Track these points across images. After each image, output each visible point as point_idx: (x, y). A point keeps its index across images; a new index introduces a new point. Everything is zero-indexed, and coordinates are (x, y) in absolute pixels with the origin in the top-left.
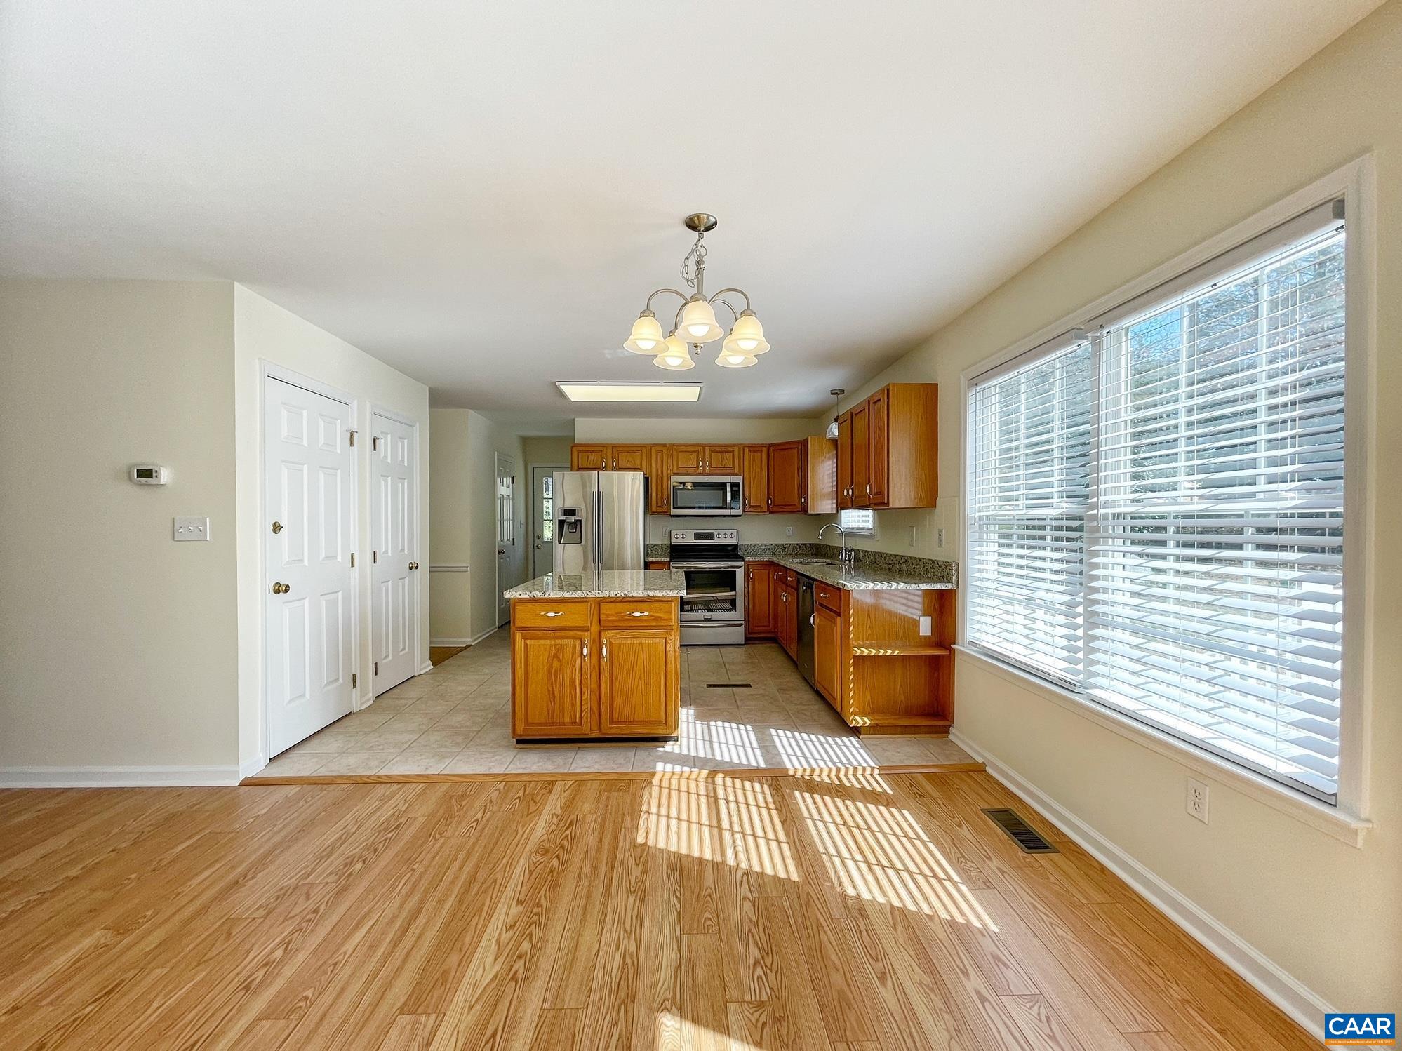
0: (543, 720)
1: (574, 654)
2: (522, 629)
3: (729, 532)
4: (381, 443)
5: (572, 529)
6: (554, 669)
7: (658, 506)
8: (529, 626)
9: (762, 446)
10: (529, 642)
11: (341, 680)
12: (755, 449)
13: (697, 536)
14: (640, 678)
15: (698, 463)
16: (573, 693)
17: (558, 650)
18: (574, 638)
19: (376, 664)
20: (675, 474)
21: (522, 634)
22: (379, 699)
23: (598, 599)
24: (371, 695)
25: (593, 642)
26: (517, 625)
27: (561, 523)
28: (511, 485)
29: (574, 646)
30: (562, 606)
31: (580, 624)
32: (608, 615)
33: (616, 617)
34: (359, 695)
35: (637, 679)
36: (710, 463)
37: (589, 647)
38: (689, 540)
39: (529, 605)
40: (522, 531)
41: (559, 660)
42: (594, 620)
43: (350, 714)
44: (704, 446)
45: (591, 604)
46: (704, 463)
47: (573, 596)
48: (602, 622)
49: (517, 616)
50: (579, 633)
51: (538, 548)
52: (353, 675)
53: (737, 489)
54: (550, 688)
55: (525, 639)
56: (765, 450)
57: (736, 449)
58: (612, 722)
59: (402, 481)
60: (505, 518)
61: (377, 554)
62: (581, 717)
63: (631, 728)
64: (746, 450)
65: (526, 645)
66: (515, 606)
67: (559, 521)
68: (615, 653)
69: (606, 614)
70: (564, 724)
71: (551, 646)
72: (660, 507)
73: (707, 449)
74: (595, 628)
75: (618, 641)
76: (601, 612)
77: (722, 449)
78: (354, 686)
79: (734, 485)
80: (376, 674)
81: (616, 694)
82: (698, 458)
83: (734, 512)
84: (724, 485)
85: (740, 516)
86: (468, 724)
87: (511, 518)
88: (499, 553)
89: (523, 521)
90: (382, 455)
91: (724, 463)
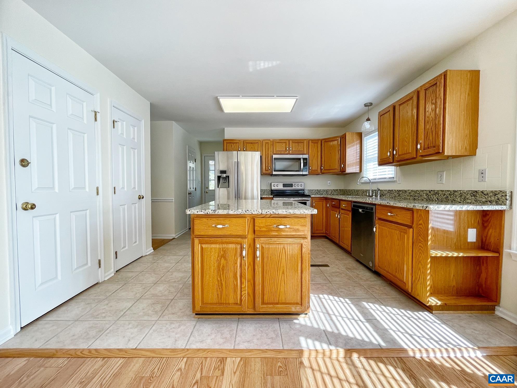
0: (215, 301)
1: (236, 254)
2: (199, 237)
3: (300, 184)
4: (118, 125)
5: (224, 181)
6: (222, 265)
7: (266, 170)
8: (203, 234)
9: (318, 140)
10: (204, 246)
11: (89, 264)
12: (315, 141)
13: (284, 185)
14: (283, 273)
15: (286, 149)
16: (235, 283)
17: (225, 252)
18: (237, 243)
19: (116, 252)
20: (274, 154)
21: (199, 240)
22: (118, 273)
23: (252, 216)
24: (113, 270)
25: (250, 246)
26: (195, 234)
27: (219, 177)
28: (194, 163)
29: (236, 249)
30: (227, 221)
31: (240, 233)
32: (260, 227)
33: (266, 228)
34: (103, 272)
35: (281, 274)
36: (292, 149)
37: (247, 250)
38: (280, 187)
39: (205, 220)
40: (200, 185)
41: (225, 259)
42: (250, 231)
43: (97, 283)
44: (289, 140)
45: (248, 219)
46: (289, 148)
47: (235, 213)
48: (256, 232)
49: (195, 227)
50: (239, 239)
51: (207, 193)
52: (99, 260)
53: (306, 161)
54: (219, 279)
55: (201, 244)
56: (320, 142)
57: (305, 141)
58: (263, 303)
59: (134, 150)
60: (192, 179)
61: (116, 189)
62: (241, 300)
63: (277, 308)
64: (310, 141)
65: (202, 248)
66: (194, 220)
67: (218, 176)
68: (265, 255)
69: (259, 227)
70: (229, 304)
71: (220, 249)
72: (267, 170)
73: (291, 142)
74: (251, 236)
75: (267, 246)
76: (256, 225)
77: (298, 142)
78: (100, 267)
79: (304, 159)
80: (116, 258)
81: (266, 284)
82: (286, 146)
83: (304, 173)
84: (299, 159)
85: (306, 175)
86: (166, 293)
87: (195, 179)
88: (189, 194)
89: (200, 180)
90: (120, 132)
91: (299, 148)
